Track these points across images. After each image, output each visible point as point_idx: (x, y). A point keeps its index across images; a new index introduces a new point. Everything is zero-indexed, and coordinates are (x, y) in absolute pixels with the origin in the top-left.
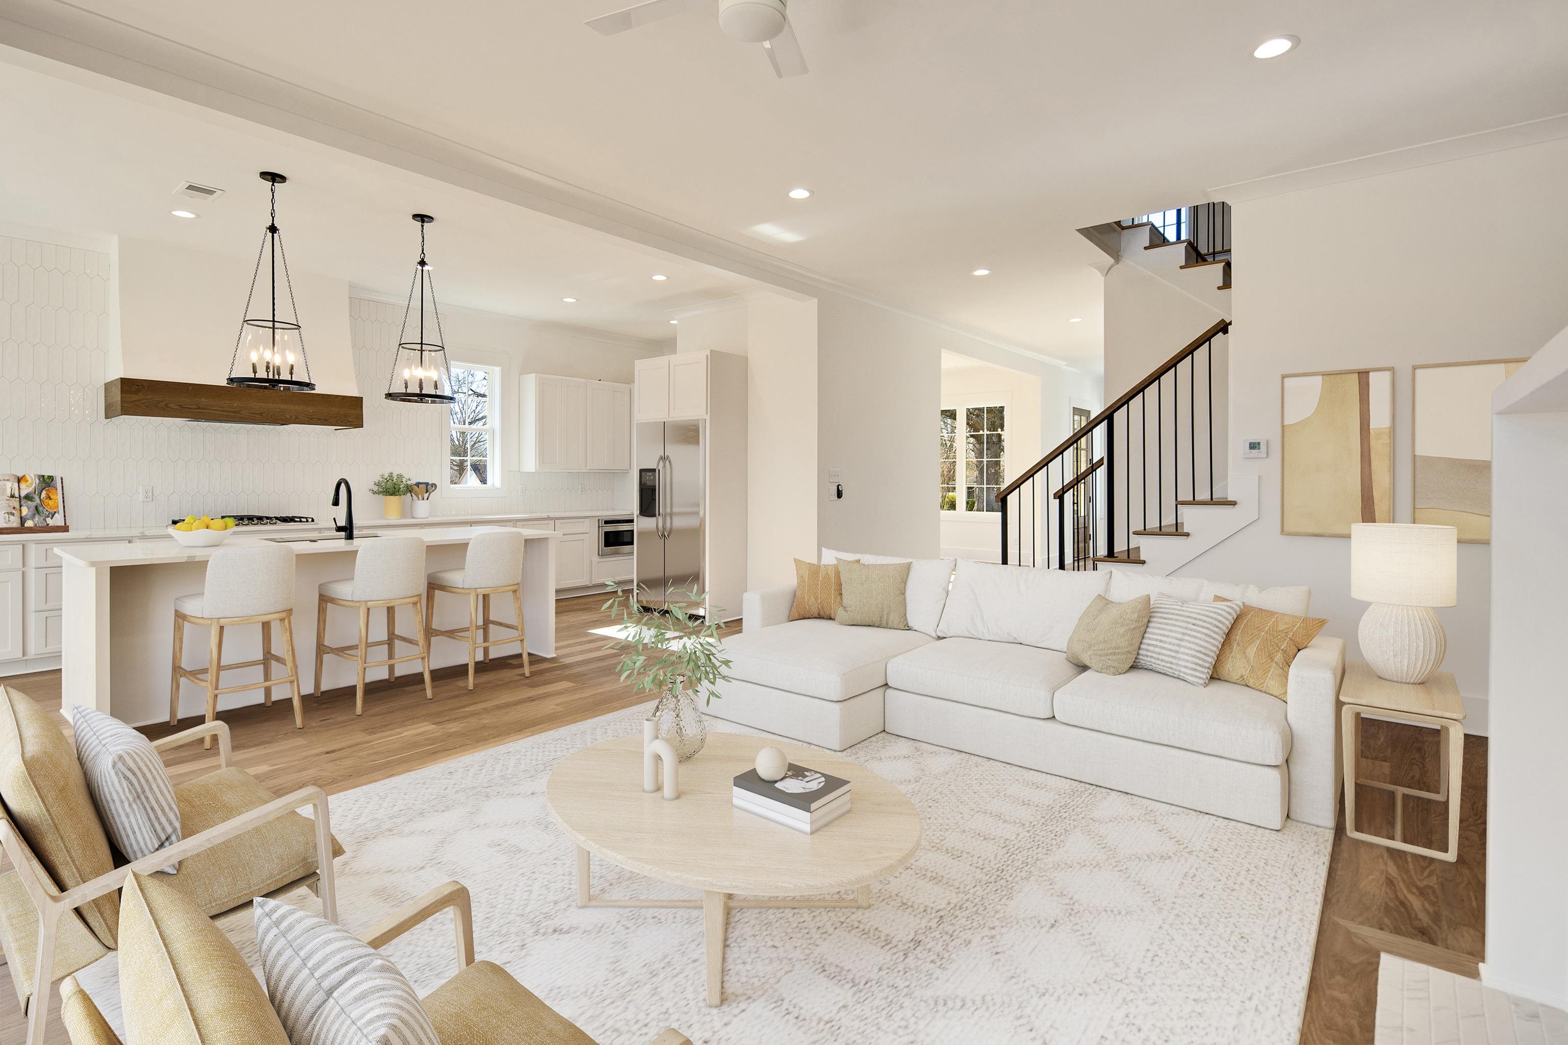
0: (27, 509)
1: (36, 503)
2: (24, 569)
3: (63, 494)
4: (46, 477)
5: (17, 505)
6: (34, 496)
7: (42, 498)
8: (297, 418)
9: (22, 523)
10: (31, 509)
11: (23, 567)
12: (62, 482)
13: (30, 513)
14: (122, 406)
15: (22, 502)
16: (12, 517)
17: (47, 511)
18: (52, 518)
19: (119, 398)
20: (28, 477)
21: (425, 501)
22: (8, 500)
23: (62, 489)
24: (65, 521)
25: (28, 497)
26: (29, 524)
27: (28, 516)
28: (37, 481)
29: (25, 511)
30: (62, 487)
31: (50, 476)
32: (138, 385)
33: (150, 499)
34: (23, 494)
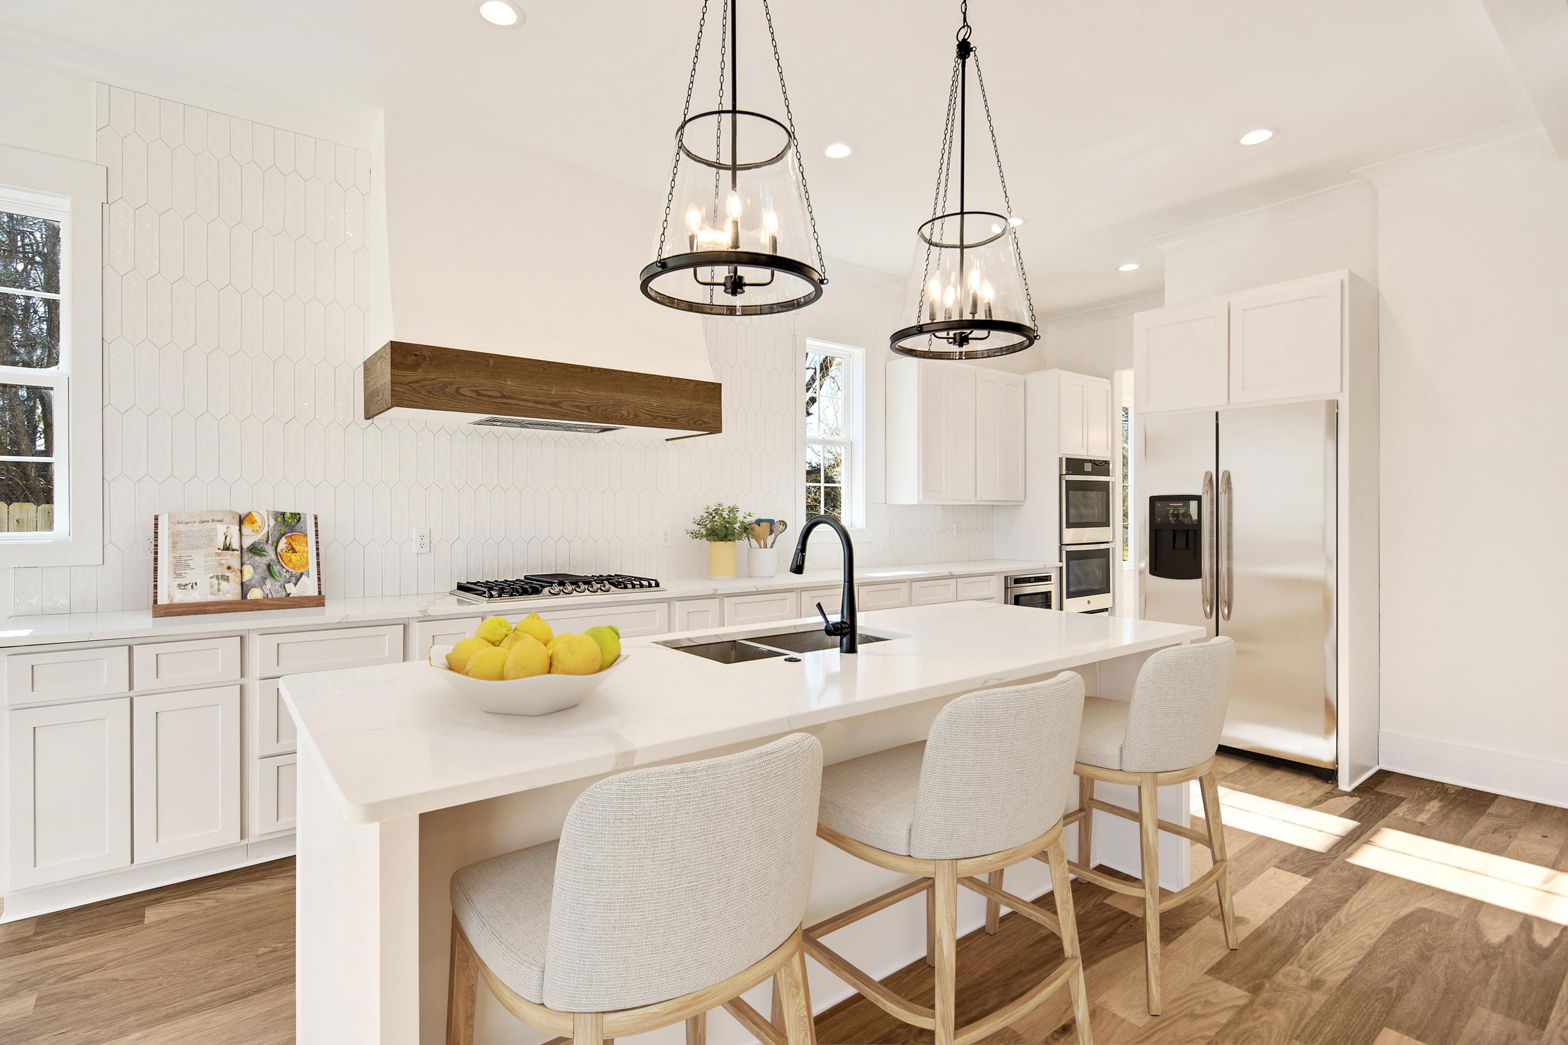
0: (251, 569)
1: (268, 558)
2: (243, 681)
3: (317, 542)
4: (288, 515)
5: (236, 564)
6: (266, 547)
7: (279, 550)
8: (636, 416)
9: (244, 595)
10: (259, 570)
11: (242, 677)
12: (316, 523)
13: (257, 577)
14: (392, 390)
15: (245, 557)
16: (224, 584)
17: (287, 571)
18: (295, 584)
19: (388, 377)
20: (256, 517)
21: (768, 550)
22: (218, 554)
23: (317, 535)
24: (319, 588)
25: (255, 550)
26: (255, 594)
27: (253, 582)
28: (272, 522)
29: (248, 572)
30: (317, 531)
31: (295, 514)
32: (416, 355)
33: (427, 549)
34: (247, 544)
